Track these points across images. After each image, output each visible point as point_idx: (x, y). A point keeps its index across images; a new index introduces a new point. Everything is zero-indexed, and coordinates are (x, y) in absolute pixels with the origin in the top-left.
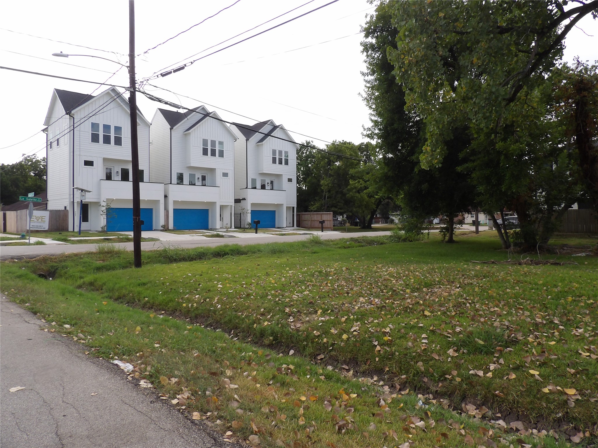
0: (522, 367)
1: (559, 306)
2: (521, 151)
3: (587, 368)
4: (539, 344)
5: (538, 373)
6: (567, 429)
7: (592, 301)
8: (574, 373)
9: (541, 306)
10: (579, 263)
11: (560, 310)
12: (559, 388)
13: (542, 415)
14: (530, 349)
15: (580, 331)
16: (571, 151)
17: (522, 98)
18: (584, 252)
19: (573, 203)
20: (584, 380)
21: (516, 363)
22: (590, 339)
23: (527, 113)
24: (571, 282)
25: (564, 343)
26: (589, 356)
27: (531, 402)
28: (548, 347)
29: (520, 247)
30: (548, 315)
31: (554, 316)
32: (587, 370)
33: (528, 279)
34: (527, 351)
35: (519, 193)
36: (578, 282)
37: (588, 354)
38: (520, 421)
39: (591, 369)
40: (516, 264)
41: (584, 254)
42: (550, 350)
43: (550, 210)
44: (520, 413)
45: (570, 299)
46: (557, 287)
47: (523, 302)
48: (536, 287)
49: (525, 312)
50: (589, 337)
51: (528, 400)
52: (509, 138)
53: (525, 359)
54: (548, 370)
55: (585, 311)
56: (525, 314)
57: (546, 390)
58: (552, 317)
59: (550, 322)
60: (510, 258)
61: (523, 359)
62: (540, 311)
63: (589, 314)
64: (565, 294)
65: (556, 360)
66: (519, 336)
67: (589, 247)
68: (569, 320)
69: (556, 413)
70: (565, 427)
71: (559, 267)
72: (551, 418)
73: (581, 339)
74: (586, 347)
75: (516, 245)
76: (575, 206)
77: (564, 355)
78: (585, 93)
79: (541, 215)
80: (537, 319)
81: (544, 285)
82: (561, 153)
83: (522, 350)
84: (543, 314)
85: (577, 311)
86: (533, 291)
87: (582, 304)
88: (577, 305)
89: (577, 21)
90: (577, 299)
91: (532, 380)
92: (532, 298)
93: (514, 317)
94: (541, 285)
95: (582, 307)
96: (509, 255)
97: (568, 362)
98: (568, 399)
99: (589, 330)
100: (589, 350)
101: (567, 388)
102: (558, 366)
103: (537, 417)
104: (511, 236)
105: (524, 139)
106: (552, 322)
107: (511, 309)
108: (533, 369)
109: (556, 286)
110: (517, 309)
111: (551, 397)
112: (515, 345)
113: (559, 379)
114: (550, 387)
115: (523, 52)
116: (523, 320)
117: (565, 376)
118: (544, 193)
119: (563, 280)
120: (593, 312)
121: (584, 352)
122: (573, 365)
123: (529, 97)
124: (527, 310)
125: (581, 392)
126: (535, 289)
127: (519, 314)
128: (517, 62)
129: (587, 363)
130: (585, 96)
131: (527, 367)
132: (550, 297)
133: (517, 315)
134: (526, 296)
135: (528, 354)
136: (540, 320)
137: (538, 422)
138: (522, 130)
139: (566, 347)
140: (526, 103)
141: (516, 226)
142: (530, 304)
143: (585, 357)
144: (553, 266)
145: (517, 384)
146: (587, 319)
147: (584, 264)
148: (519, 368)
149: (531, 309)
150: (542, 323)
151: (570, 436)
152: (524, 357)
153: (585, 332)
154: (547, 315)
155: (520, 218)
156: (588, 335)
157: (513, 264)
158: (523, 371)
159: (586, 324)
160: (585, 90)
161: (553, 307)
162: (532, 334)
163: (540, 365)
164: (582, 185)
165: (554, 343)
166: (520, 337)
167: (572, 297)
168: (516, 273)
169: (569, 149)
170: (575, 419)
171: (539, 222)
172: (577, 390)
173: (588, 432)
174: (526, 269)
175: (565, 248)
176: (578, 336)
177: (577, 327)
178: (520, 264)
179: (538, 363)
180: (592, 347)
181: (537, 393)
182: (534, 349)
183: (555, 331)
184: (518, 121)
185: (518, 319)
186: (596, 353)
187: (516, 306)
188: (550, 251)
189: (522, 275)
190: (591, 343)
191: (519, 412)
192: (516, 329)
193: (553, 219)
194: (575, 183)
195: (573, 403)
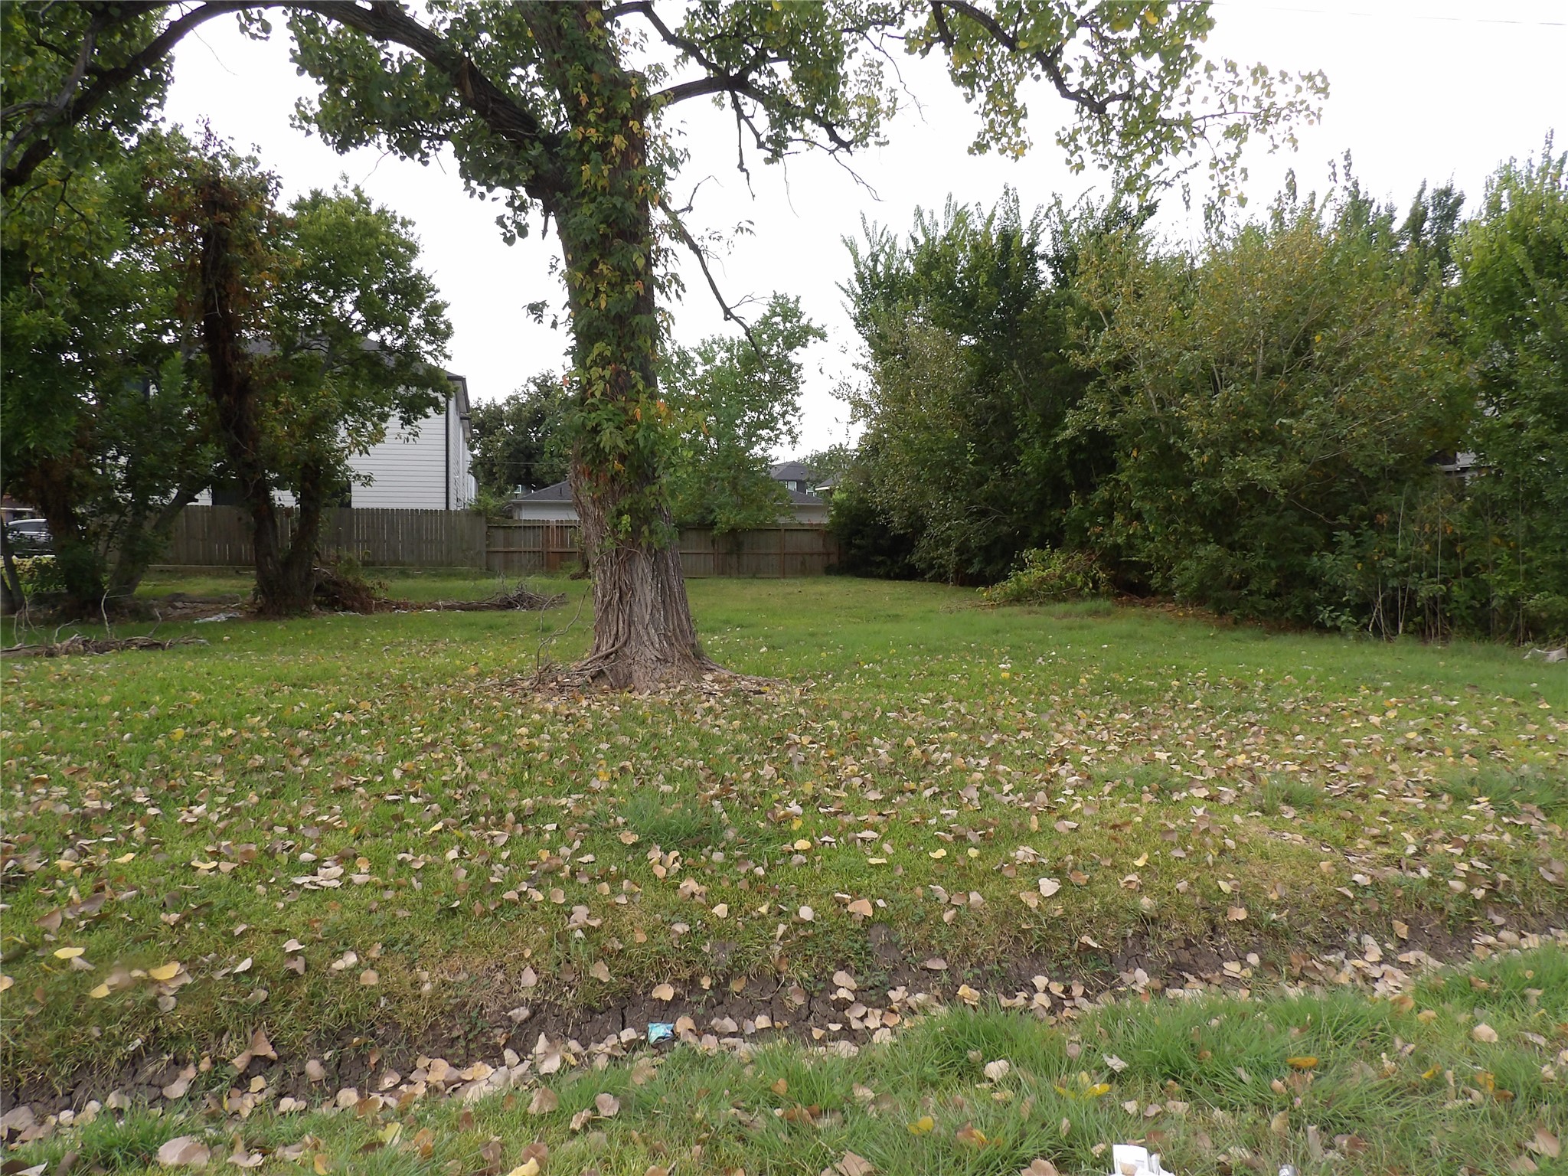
0: (35, 948)
1: (150, 757)
2: (51, 334)
3: (207, 900)
4: (90, 869)
5: (80, 951)
6: (156, 1072)
7: (230, 731)
8: (176, 923)
9: (101, 763)
10: (209, 640)
11: (154, 765)
12: (137, 973)
13: (88, 1063)
14: (60, 890)
15: (198, 810)
16: (192, 357)
17: (51, 182)
18: (223, 611)
19: (199, 491)
20: (202, 932)
21: (15, 943)
22: (221, 825)
23: (67, 228)
24: (184, 690)
25: (156, 852)
26: (216, 868)
27: (60, 1038)
28: (113, 873)
29: (53, 607)
30: (121, 785)
31: (135, 784)
32: (209, 905)
33: (70, 694)
34: (52, 900)
35: (49, 454)
36: (202, 689)
37: (214, 864)
38: (24, 1104)
39: (218, 900)
40: (37, 654)
41: (222, 617)
42: (119, 879)
43: (141, 505)
44: (24, 1082)
45: (179, 733)
46: (148, 708)
47: (51, 761)
48: (93, 714)
49: (55, 788)
50: (219, 820)
51: (49, 1035)
52: (14, 290)
53: (44, 924)
54: (110, 935)
55: (214, 757)
56: (54, 796)
57: (101, 992)
58: (130, 789)
59: (124, 803)
60: (19, 638)
61: (37, 926)
62: (98, 778)
63: (222, 764)
64: (169, 722)
65: (132, 901)
66: (31, 861)
67: (234, 600)
68: (172, 788)
69: (128, 1042)
70: (151, 1070)
71: (159, 653)
72: (113, 1062)
73: (199, 830)
74: (210, 849)
75: (40, 599)
76: (204, 498)
77: (155, 881)
78: (225, 217)
79: (115, 517)
80: (88, 803)
81: (113, 705)
82: (167, 358)
83: (36, 899)
84: (105, 785)
85: (195, 762)
86: (83, 725)
87: (209, 742)
88: (195, 748)
89: (199, 22)
90: (197, 731)
91: (62, 975)
92: (79, 746)
93: (16, 809)
94: (106, 706)
95: (207, 749)
96: (18, 630)
97: (164, 897)
98: (160, 994)
99: (218, 805)
100: (216, 855)
101: (158, 966)
102: (136, 915)
103: (73, 1074)
104: (27, 576)
105: (58, 301)
106: (128, 802)
107: (11, 788)
108: (68, 945)
109: (145, 705)
110: (29, 784)
111: (115, 1004)
112: (16, 890)
113: (138, 949)
114: (113, 980)
115: (51, 48)
116: (47, 812)
117: (155, 937)
118: (123, 460)
119: (163, 689)
120: (231, 757)
121: (205, 862)
122: (177, 901)
123: (72, 185)
124: (62, 781)
125: (192, 966)
126: (88, 721)
127: (33, 798)
128: (33, 71)
129: (210, 886)
130: (223, 224)
131: (50, 944)
132: (127, 736)
133: (28, 803)
134: (61, 744)
135: (56, 906)
136: (96, 804)
137: (75, 1086)
138: (53, 275)
139: (161, 859)
140: (62, 199)
141: (42, 549)
142: (69, 764)
143: (206, 873)
144: (145, 653)
145: (18, 1001)
146: (218, 777)
147: (222, 641)
148: (24, 955)
149: (72, 778)
150: (102, 810)
151: (161, 1087)
152: (42, 919)
153: (209, 810)
154: (116, 787)
155: (52, 527)
156: (216, 818)
157: (28, 655)
158: (37, 960)
159: (215, 792)
160: (224, 208)
161: (135, 762)
162: (72, 847)
163: (88, 927)
164: (218, 446)
165: (131, 856)
166: (32, 863)
167: (185, 728)
168: (33, 680)
169: (190, 352)
170: (174, 1038)
171: (111, 536)
172: (183, 963)
173: (207, 1059)
174: (67, 667)
175: (179, 604)
176: (192, 824)
177: (191, 804)
178: (51, 654)
179: (82, 923)
180: (224, 843)
181: (76, 1008)
182: (72, 889)
183: (136, 823)
184: (38, 246)
185: (30, 813)
186: (231, 858)
187: (27, 778)
188: (140, 613)
189: (53, 686)
190: (223, 834)
191: (19, 1081)
192: (22, 842)
193: (147, 528)
194: (204, 441)
195: (173, 1000)
